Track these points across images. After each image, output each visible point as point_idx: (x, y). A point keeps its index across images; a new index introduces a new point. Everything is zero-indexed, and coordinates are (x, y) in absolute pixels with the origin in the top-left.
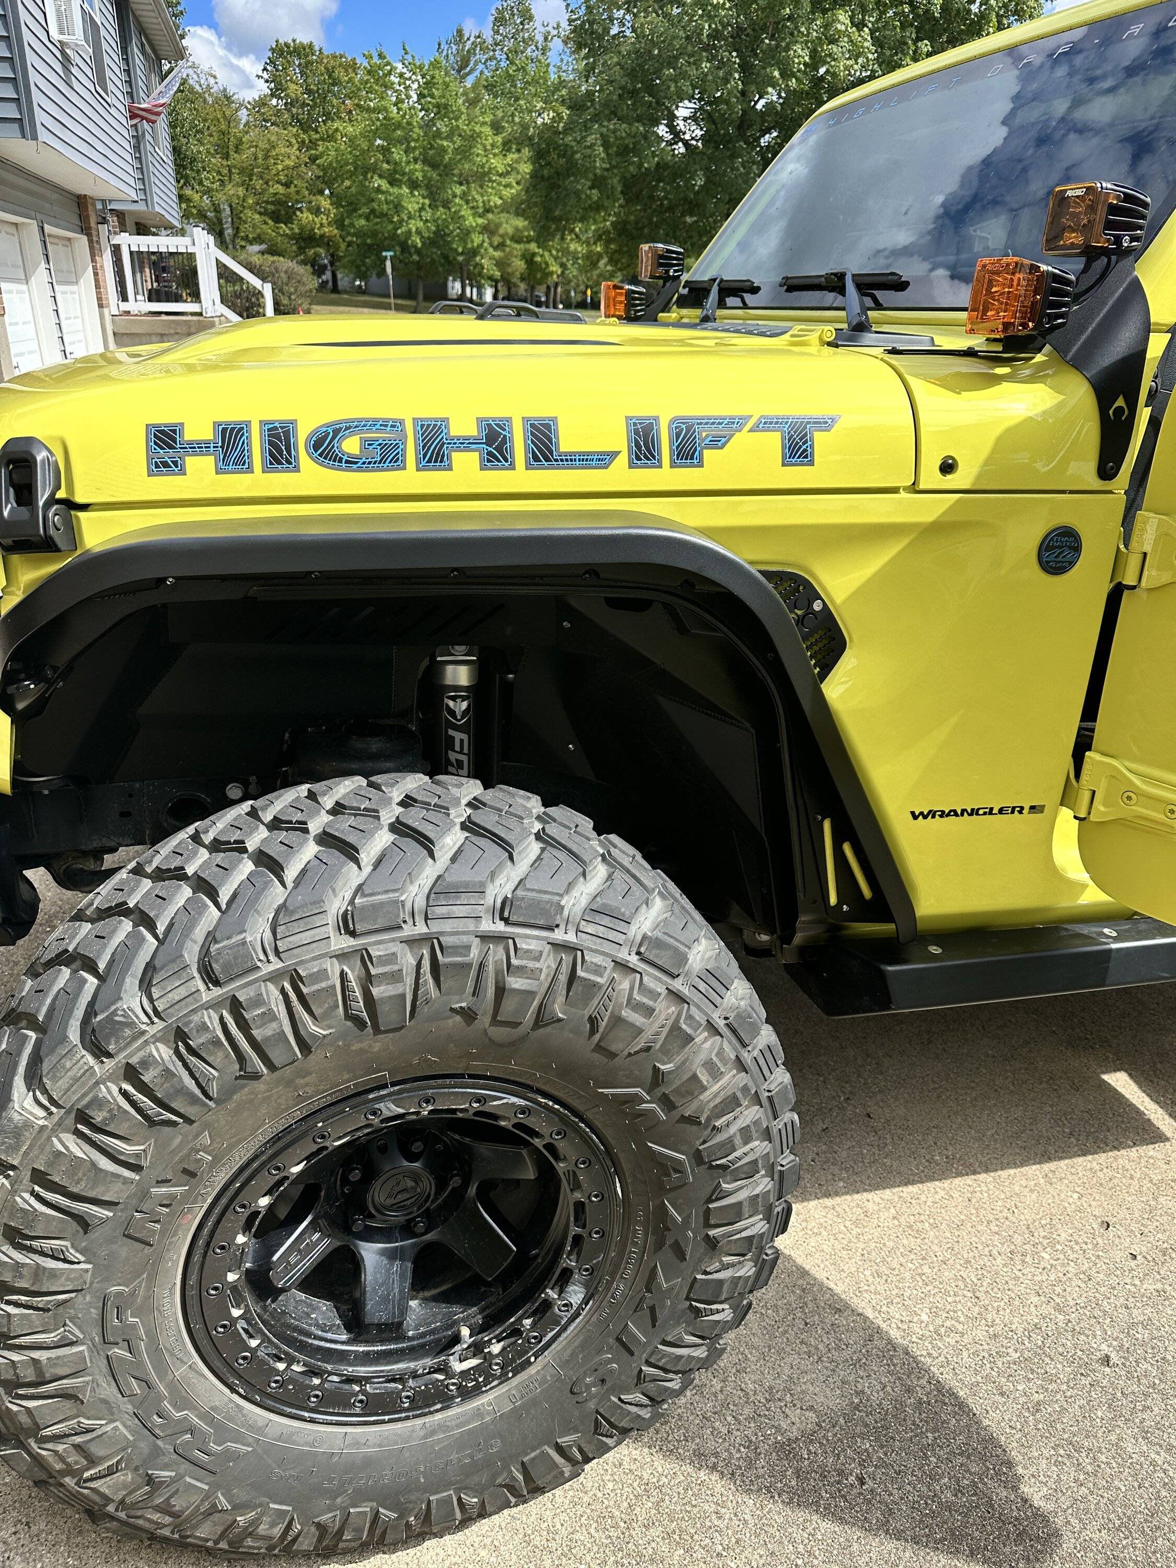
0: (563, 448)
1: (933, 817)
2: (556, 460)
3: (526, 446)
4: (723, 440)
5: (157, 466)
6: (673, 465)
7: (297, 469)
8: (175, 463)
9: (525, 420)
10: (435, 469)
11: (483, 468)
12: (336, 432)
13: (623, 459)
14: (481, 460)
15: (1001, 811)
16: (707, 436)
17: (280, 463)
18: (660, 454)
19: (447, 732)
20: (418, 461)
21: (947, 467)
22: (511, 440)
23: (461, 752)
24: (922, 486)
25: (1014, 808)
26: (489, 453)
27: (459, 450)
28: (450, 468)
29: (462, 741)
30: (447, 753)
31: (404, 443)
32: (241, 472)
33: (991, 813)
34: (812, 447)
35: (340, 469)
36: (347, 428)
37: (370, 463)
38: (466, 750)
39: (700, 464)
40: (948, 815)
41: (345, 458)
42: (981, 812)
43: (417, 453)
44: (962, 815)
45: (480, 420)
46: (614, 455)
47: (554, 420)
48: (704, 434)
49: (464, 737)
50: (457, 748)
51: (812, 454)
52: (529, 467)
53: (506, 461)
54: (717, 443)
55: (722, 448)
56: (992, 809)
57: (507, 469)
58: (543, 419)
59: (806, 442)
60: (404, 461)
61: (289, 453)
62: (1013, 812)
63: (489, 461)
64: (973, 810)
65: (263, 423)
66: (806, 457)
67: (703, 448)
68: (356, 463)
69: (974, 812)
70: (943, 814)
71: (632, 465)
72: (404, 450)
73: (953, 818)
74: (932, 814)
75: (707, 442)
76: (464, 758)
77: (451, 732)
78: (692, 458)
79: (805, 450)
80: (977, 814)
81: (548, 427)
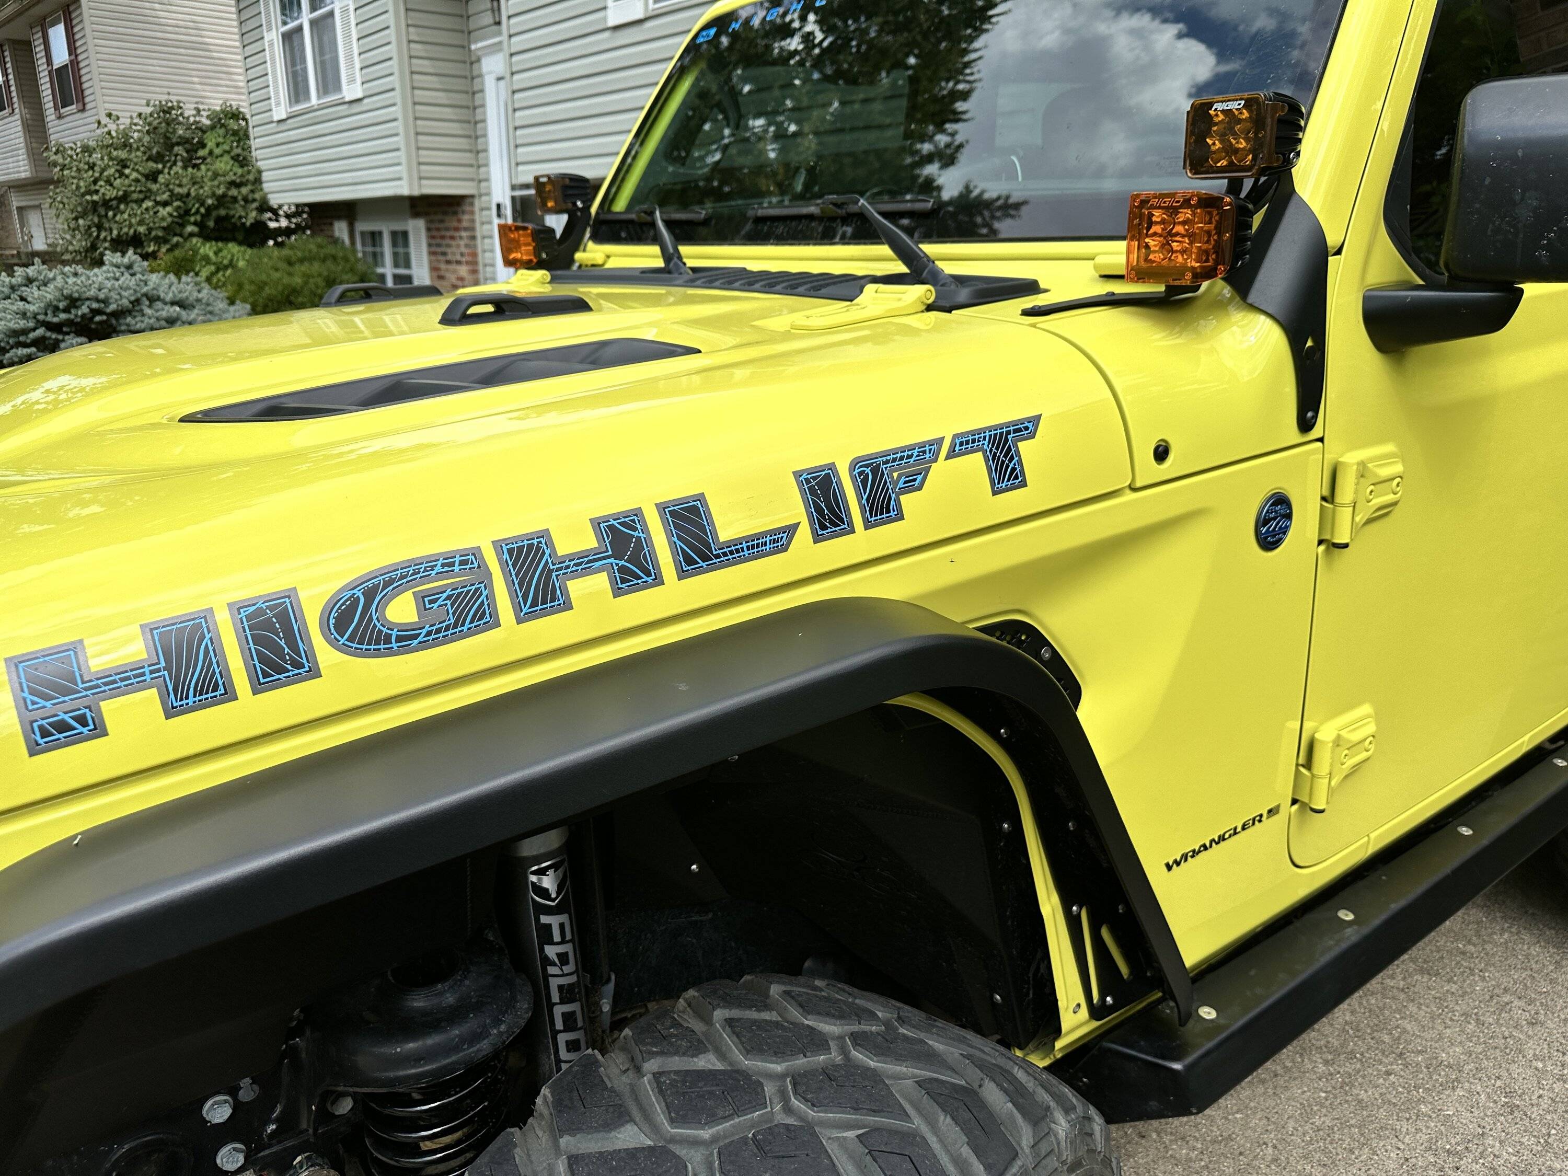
0: (724, 535)
1: (1186, 860)
2: (717, 556)
3: (673, 546)
4: (920, 478)
5: (45, 733)
6: (868, 525)
7: (314, 673)
8: (82, 721)
9: (662, 508)
10: (545, 613)
11: (618, 592)
12: (370, 595)
13: (804, 532)
14: (613, 581)
15: (1243, 829)
16: (899, 476)
17: (281, 670)
18: (849, 515)
19: (537, 920)
20: (517, 609)
21: (1161, 453)
22: (649, 540)
23: (563, 942)
24: (1139, 484)
25: (1254, 820)
26: (622, 569)
27: (575, 575)
28: (567, 606)
29: (562, 926)
30: (542, 950)
31: (489, 586)
32: (215, 703)
33: (1235, 833)
34: (1020, 462)
35: (390, 653)
36: (387, 584)
37: (438, 631)
38: (568, 937)
39: (900, 517)
40: (1199, 851)
41: (394, 633)
42: (1227, 836)
43: (513, 595)
44: (1211, 846)
45: (596, 523)
46: (791, 530)
47: (701, 498)
48: (895, 475)
49: (564, 918)
50: (557, 938)
51: (1022, 471)
52: (682, 575)
53: (649, 575)
54: (913, 483)
55: (920, 488)
56: (1235, 829)
57: (652, 586)
58: (685, 500)
59: (1012, 459)
60: (494, 615)
61: (295, 648)
62: (1253, 824)
63: (624, 581)
64: (1219, 837)
65: (236, 608)
66: (1016, 478)
67: (898, 495)
68: (415, 637)
69: (1222, 838)
70: (1195, 853)
71: (817, 539)
72: (491, 597)
73: (1203, 854)
74: (1185, 857)
75: (901, 485)
76: (567, 948)
77: (544, 919)
78: (888, 511)
79: (1014, 469)
80: (1224, 839)
81: (694, 510)
